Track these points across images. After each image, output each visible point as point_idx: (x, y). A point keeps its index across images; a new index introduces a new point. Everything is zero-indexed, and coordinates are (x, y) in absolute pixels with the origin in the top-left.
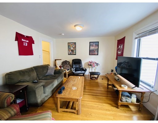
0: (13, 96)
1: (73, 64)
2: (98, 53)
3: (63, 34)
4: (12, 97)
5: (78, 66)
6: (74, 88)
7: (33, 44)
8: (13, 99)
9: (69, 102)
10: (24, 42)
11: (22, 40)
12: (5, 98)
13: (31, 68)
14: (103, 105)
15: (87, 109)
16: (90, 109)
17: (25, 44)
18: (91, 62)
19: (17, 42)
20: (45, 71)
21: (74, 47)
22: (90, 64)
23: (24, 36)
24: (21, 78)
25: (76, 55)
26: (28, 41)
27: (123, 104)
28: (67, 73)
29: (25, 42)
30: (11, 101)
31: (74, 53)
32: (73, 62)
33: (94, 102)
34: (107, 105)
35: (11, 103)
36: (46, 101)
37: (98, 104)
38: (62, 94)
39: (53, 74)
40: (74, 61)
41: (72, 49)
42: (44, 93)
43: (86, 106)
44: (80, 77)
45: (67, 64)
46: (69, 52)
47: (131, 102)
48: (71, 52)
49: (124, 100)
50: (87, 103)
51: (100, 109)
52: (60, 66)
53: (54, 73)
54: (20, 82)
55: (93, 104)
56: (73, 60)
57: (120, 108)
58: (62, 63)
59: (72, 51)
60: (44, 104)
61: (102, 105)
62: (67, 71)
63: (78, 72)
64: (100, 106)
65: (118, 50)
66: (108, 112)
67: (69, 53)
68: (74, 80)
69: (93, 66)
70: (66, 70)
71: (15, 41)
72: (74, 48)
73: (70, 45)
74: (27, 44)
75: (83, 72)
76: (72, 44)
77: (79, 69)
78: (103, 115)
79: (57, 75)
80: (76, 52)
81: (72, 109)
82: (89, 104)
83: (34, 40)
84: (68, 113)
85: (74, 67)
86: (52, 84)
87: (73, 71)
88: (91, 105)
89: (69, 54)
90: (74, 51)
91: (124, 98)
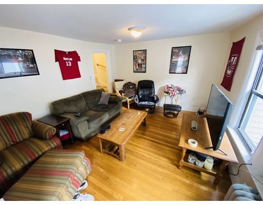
0: (55, 129)
1: (140, 89)
2: (187, 71)
3: (120, 41)
4: (54, 131)
5: (147, 92)
6: (122, 129)
7: (78, 62)
8: (55, 132)
9: (114, 146)
10: (66, 61)
11: (64, 59)
12: (47, 131)
13: (79, 95)
14: (160, 159)
15: (134, 158)
16: (138, 159)
17: (68, 64)
18: (170, 86)
19: (58, 63)
20: (97, 99)
21: (142, 58)
22: (167, 90)
23: (65, 52)
24: (66, 108)
25: (145, 72)
26: (71, 59)
27: (187, 166)
28: (128, 102)
29: (68, 61)
30: (53, 134)
31: (143, 70)
32: (140, 86)
33: (149, 151)
34: (165, 160)
35: (54, 136)
36: (93, 136)
37: (153, 154)
38: (104, 135)
39: (107, 104)
40: (142, 83)
41: (140, 61)
42: (89, 128)
43: (135, 154)
44: (141, 113)
45: (130, 88)
46: (135, 67)
47: (204, 167)
48: (137, 67)
49: (190, 161)
50: (138, 151)
51: (152, 162)
52: (120, 91)
53: (108, 102)
54: (65, 113)
55: (145, 153)
56: (140, 82)
57: (183, 170)
58: (124, 86)
59: (140, 65)
60: (90, 140)
61: (157, 158)
62: (129, 100)
63: (143, 103)
64: (155, 159)
65: (229, 65)
66: (160, 170)
67: (135, 70)
68: (129, 116)
69: (171, 95)
70: (127, 98)
71: (56, 62)
72: (143, 60)
73: (136, 56)
74: (70, 64)
75: (152, 103)
76: (139, 52)
77: (147, 98)
78: (151, 170)
79: (111, 105)
80: (145, 68)
81: (115, 153)
82: (140, 151)
83: (79, 55)
84: (111, 156)
85: (140, 93)
86: (100, 118)
87: (136, 101)
88: (142, 154)
89: (134, 72)
90: (143, 66)
91: (191, 159)
